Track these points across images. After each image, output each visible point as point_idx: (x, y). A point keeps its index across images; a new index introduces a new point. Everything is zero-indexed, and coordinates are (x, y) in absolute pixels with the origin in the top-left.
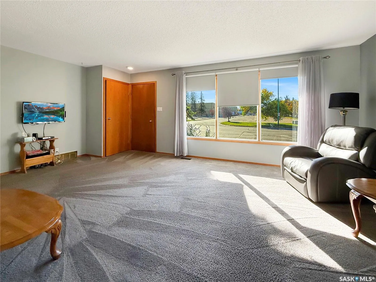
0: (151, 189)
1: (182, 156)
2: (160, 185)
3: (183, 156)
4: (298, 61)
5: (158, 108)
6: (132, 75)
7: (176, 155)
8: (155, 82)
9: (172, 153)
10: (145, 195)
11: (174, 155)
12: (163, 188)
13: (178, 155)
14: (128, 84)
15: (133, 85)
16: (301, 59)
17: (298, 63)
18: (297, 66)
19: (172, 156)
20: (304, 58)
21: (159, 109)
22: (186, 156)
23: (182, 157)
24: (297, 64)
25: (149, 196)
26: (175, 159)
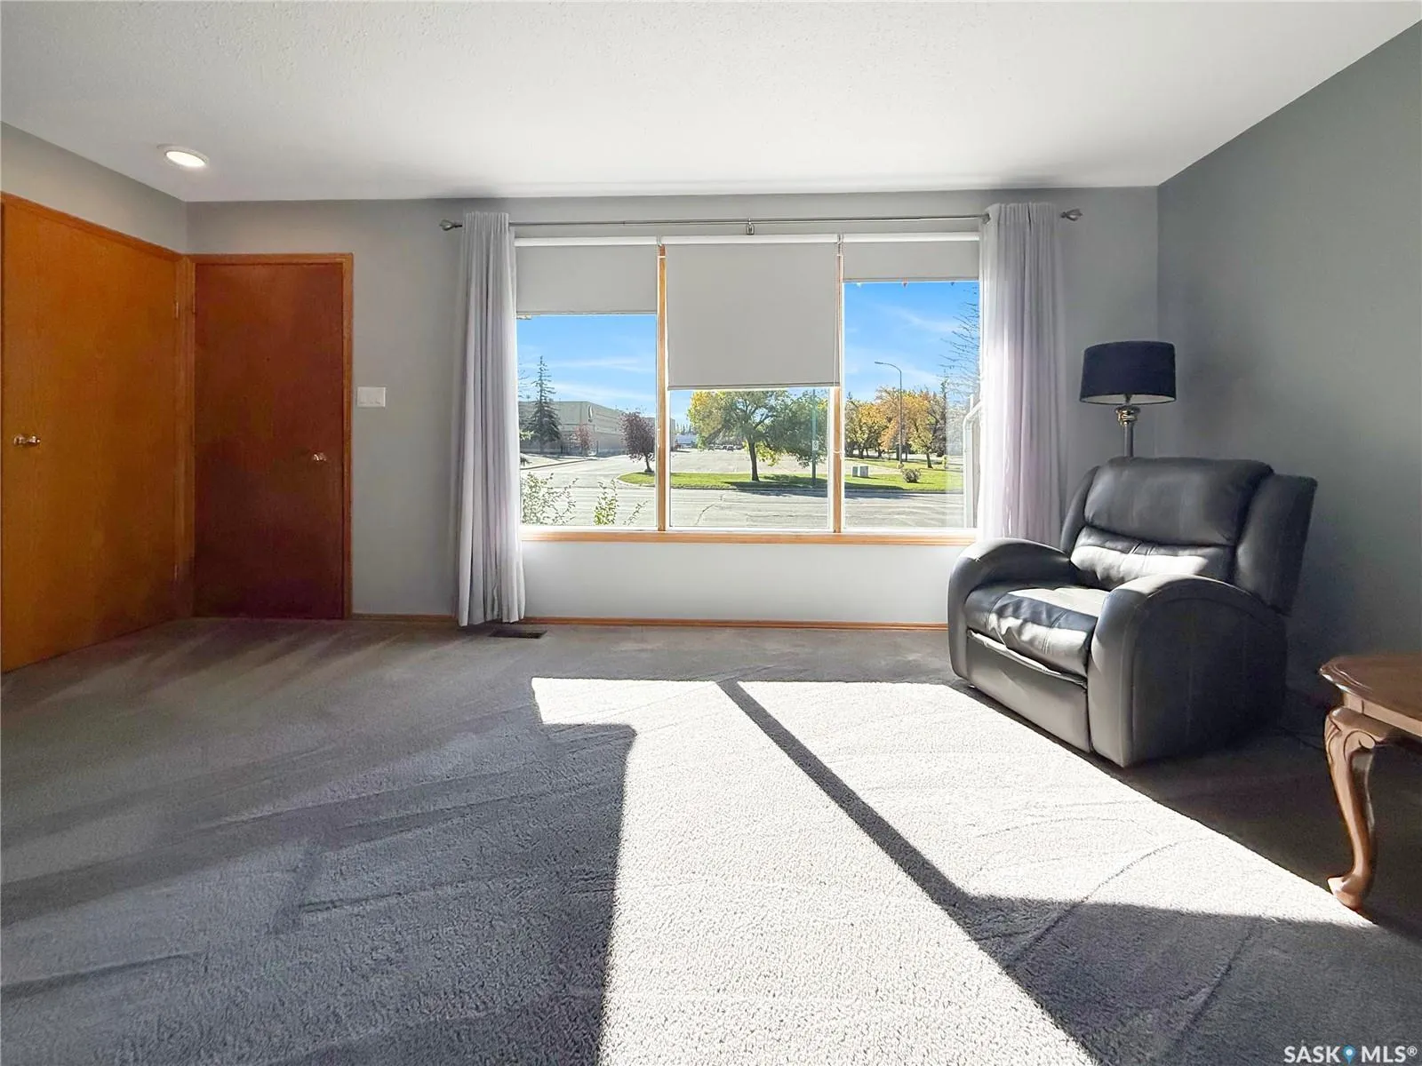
0: (331, 855)
1: (499, 621)
2: (394, 814)
3: (504, 621)
4: (980, 220)
5: (360, 389)
6: (201, 214)
7: (465, 623)
8: (342, 255)
9: (445, 611)
10: (291, 915)
11: (457, 621)
12: (418, 832)
13: (479, 619)
14: (173, 257)
15: (206, 267)
16: (993, 210)
17: (980, 229)
18: (977, 239)
19: (445, 628)
20: (1003, 206)
21: (368, 396)
22: (520, 622)
23: (497, 628)
24: (974, 230)
25: (321, 916)
26: (457, 643)
